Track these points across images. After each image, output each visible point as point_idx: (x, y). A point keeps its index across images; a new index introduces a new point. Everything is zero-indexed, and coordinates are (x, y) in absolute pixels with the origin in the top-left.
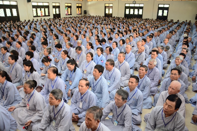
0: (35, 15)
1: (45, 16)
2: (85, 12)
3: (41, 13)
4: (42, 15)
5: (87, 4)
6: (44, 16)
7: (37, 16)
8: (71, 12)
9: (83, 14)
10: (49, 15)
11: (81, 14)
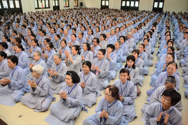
0: (37, 7)
1: (46, 8)
2: (81, 4)
3: (42, 5)
4: (42, 7)
6: (44, 8)
7: (38, 8)
8: (68, 4)
9: (79, 6)
10: (49, 7)
11: (77, 6)
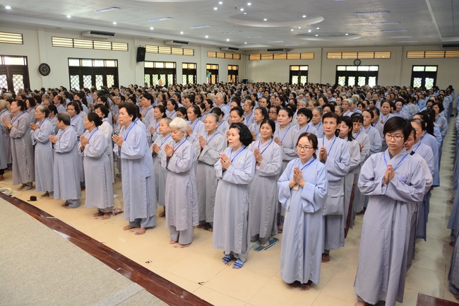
3: (160, 84)
5: (249, 66)
